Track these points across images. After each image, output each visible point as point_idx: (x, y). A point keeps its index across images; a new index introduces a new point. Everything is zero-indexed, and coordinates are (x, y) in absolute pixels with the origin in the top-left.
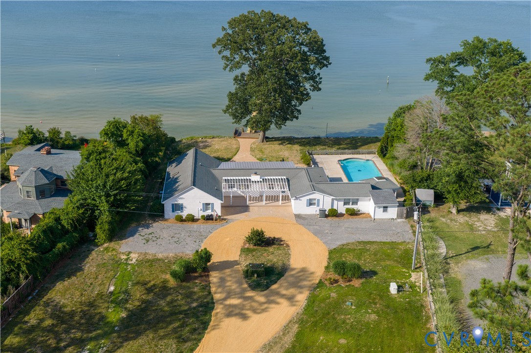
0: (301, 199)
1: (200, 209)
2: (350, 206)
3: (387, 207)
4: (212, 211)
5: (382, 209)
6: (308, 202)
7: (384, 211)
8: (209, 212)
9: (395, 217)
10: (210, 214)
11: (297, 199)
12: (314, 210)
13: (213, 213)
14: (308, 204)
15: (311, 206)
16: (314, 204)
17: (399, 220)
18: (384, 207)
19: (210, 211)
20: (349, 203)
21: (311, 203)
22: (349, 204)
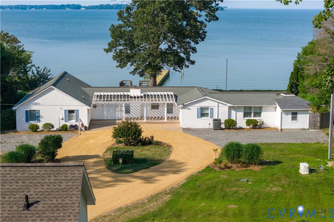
0: (189, 107)
1: (61, 118)
2: (252, 118)
3: (296, 113)
4: (77, 121)
5: (290, 116)
6: (199, 112)
7: (293, 118)
8: (73, 122)
9: (307, 127)
10: (74, 124)
11: (184, 107)
12: (207, 123)
13: (77, 124)
14: (200, 115)
15: (203, 118)
16: (207, 115)
18: (293, 113)
19: (75, 121)
20: (251, 113)
21: (203, 113)
22: (250, 116)
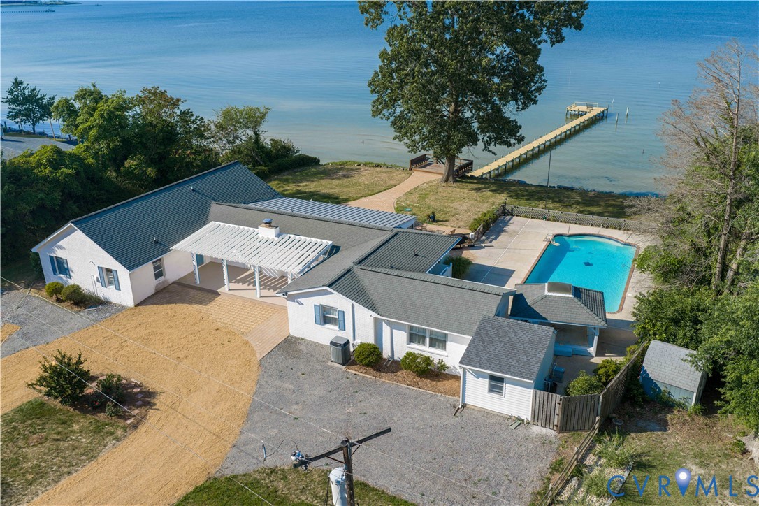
1: (95, 278)
2: (423, 349)
3: (501, 380)
4: (117, 288)
5: (485, 382)
6: (319, 313)
7: (492, 389)
8: (112, 290)
9: (527, 415)
11: (290, 298)
14: (320, 318)
15: (327, 326)
16: (333, 321)
17: (537, 430)
18: (492, 378)
19: (114, 287)
20: (424, 339)
21: (325, 316)
22: (421, 343)
